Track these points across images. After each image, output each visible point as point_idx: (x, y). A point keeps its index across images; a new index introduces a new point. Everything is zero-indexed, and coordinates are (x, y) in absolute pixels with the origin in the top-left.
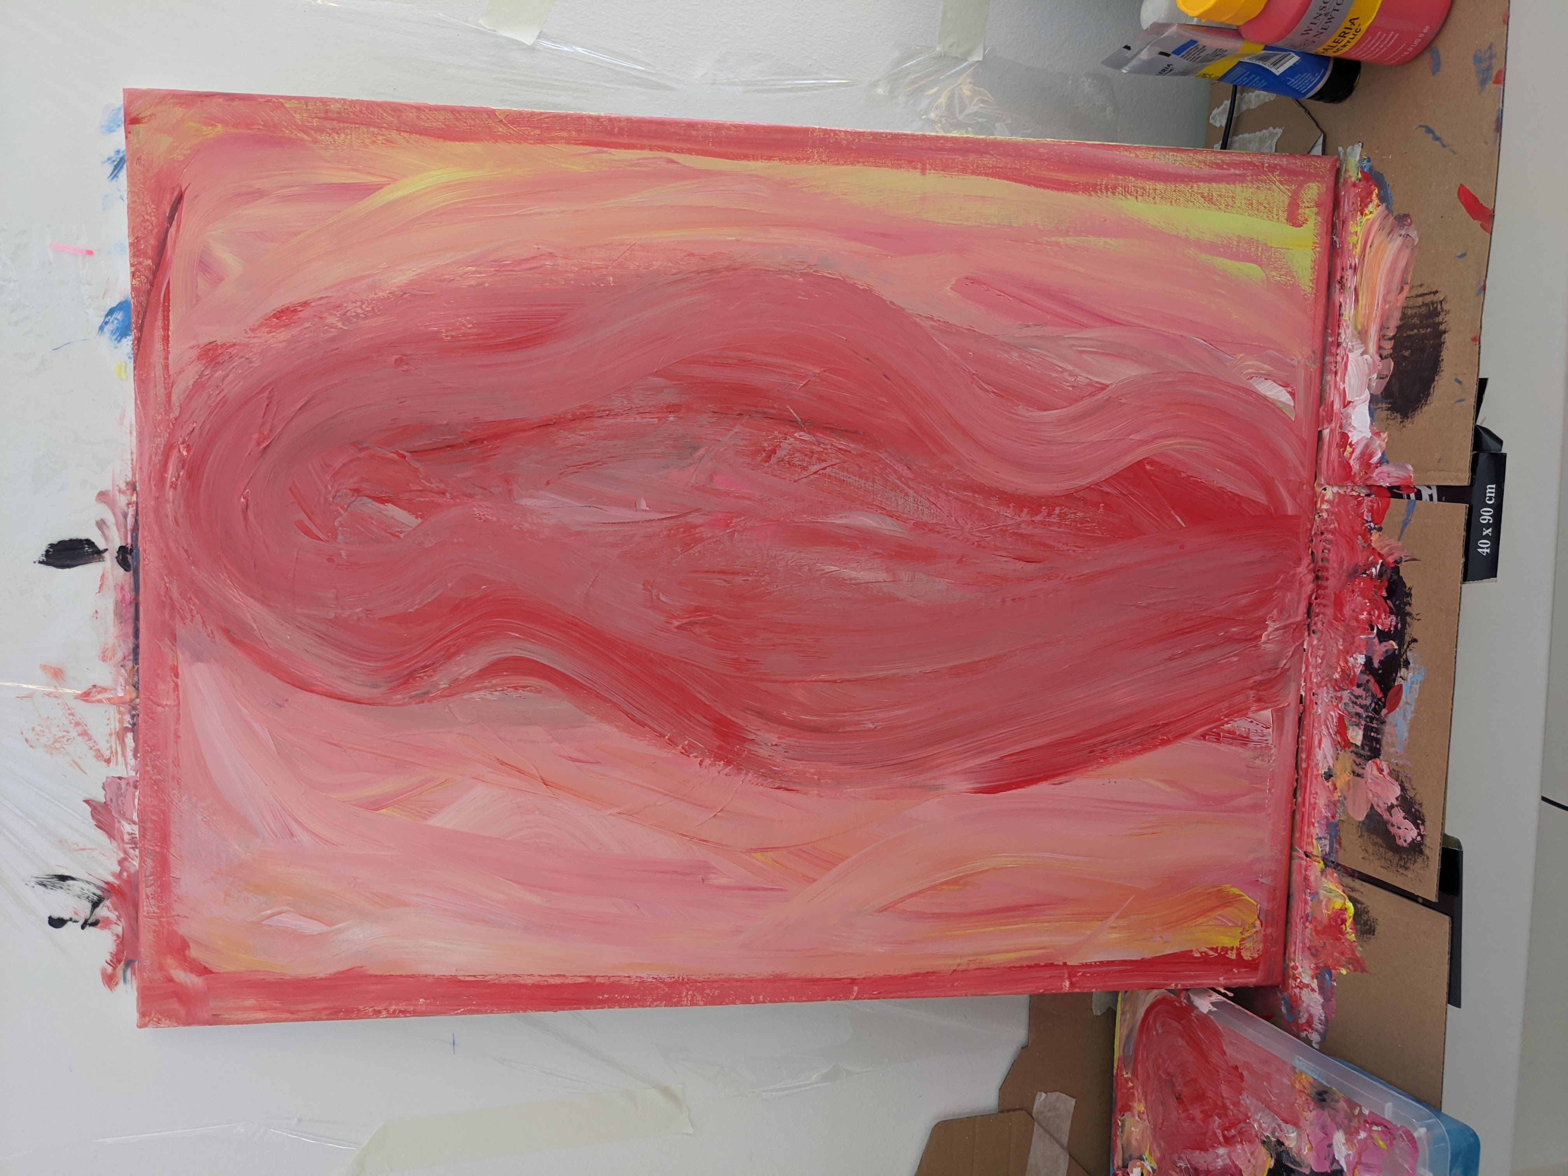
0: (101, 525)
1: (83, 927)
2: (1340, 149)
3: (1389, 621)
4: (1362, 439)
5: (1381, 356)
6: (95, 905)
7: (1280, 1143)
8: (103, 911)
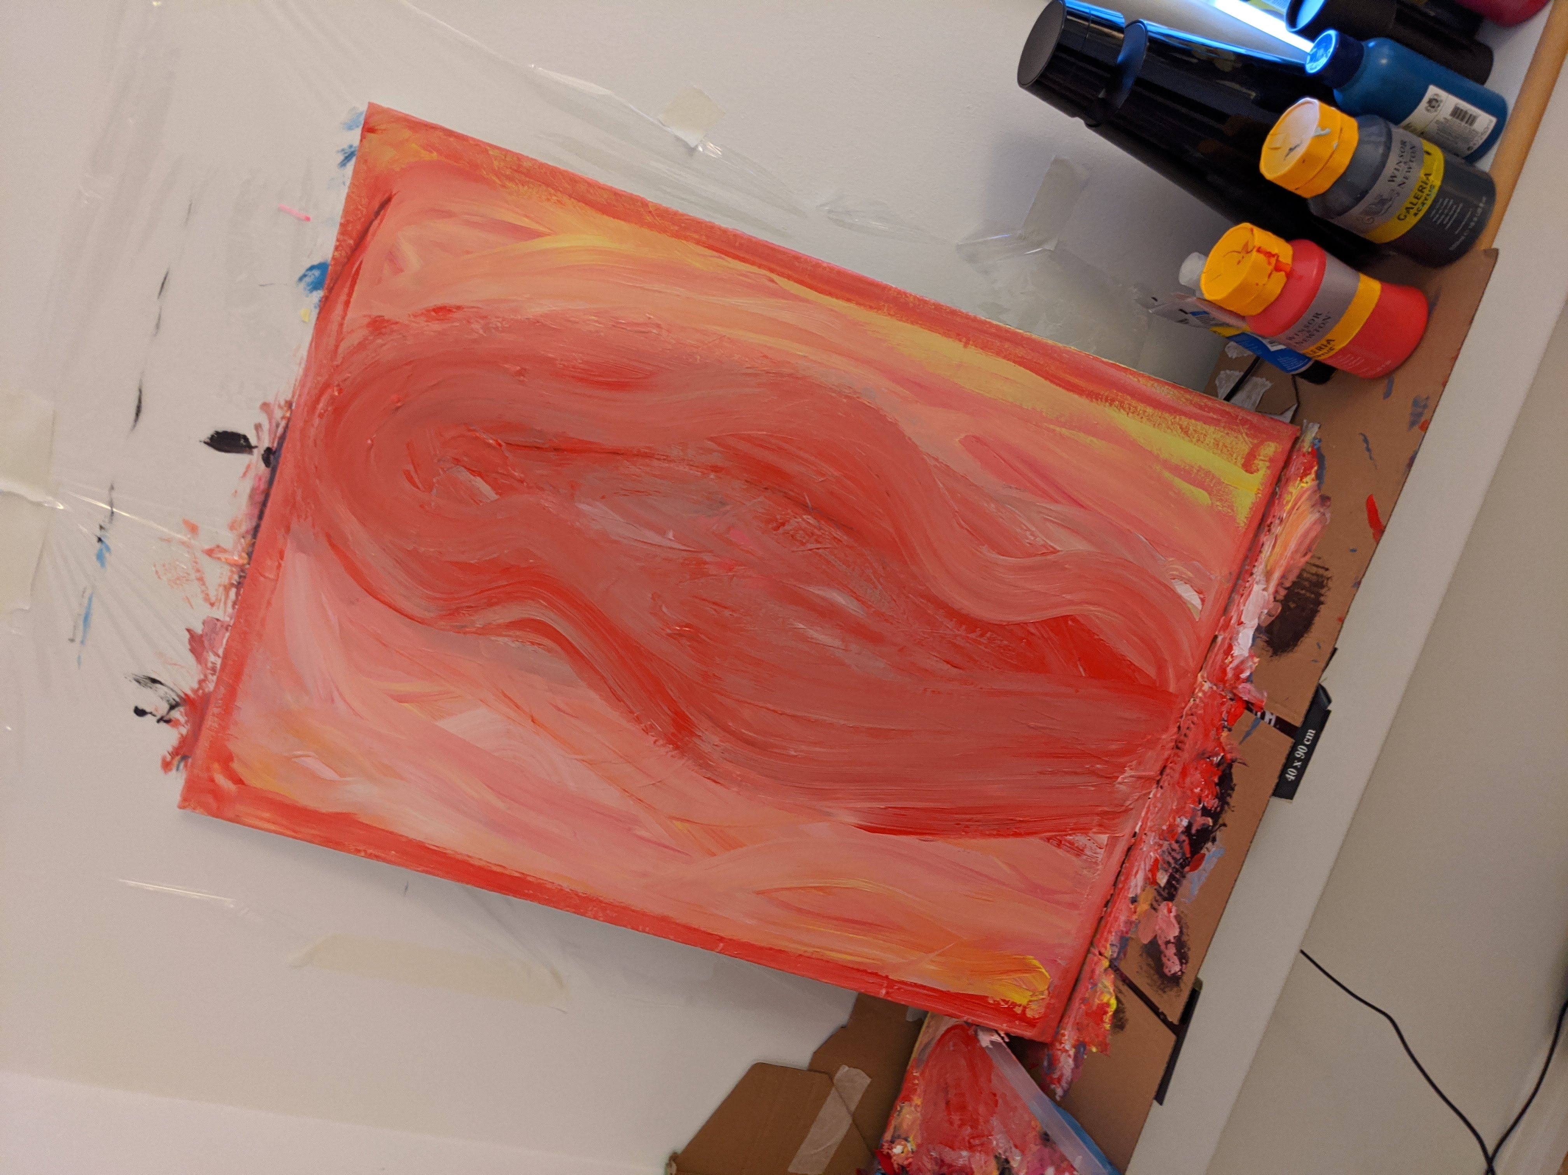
0: (258, 427)
1: (158, 721)
2: (1305, 421)
3: (1212, 803)
4: (1241, 655)
5: (1275, 598)
6: (172, 707)
7: (1007, 1161)
8: (176, 714)
